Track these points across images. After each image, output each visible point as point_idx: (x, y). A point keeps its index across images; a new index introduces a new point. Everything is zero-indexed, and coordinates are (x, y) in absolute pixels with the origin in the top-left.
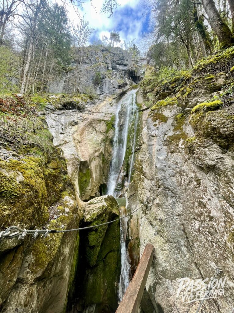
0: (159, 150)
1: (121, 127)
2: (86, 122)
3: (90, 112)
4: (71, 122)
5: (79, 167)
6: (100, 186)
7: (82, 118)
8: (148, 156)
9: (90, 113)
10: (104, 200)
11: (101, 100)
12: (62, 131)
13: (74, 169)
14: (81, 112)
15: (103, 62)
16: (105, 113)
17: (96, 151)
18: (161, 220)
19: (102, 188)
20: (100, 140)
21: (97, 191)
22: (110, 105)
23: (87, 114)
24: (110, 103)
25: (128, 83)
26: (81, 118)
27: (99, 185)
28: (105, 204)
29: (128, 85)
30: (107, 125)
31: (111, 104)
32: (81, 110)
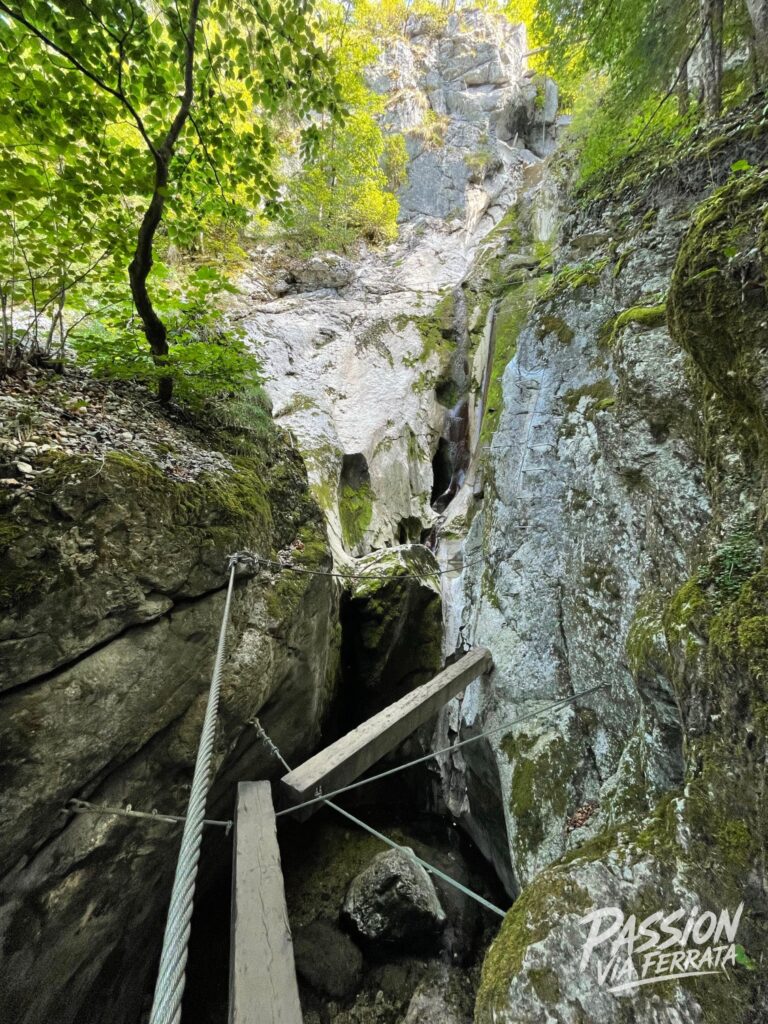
0: (540, 427)
1: (473, 336)
2: (358, 330)
3: (370, 292)
4: (313, 335)
5: (339, 470)
6: (399, 524)
7: (347, 318)
8: (510, 443)
9: (370, 296)
10: (399, 555)
11: (406, 245)
12: (289, 368)
13: (326, 477)
14: (341, 296)
15: (413, 88)
16: (420, 291)
17: (390, 423)
18: (516, 596)
19: (407, 531)
20: (401, 388)
21: (392, 537)
22: (436, 260)
23: (361, 300)
24: (437, 253)
25: (505, 158)
26: (341, 316)
27: (399, 519)
28: (403, 564)
29: (505, 168)
30: (425, 334)
31: (441, 255)
32: (343, 291)
